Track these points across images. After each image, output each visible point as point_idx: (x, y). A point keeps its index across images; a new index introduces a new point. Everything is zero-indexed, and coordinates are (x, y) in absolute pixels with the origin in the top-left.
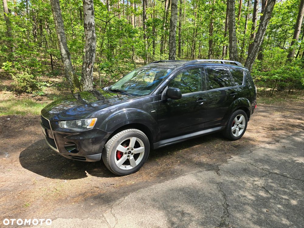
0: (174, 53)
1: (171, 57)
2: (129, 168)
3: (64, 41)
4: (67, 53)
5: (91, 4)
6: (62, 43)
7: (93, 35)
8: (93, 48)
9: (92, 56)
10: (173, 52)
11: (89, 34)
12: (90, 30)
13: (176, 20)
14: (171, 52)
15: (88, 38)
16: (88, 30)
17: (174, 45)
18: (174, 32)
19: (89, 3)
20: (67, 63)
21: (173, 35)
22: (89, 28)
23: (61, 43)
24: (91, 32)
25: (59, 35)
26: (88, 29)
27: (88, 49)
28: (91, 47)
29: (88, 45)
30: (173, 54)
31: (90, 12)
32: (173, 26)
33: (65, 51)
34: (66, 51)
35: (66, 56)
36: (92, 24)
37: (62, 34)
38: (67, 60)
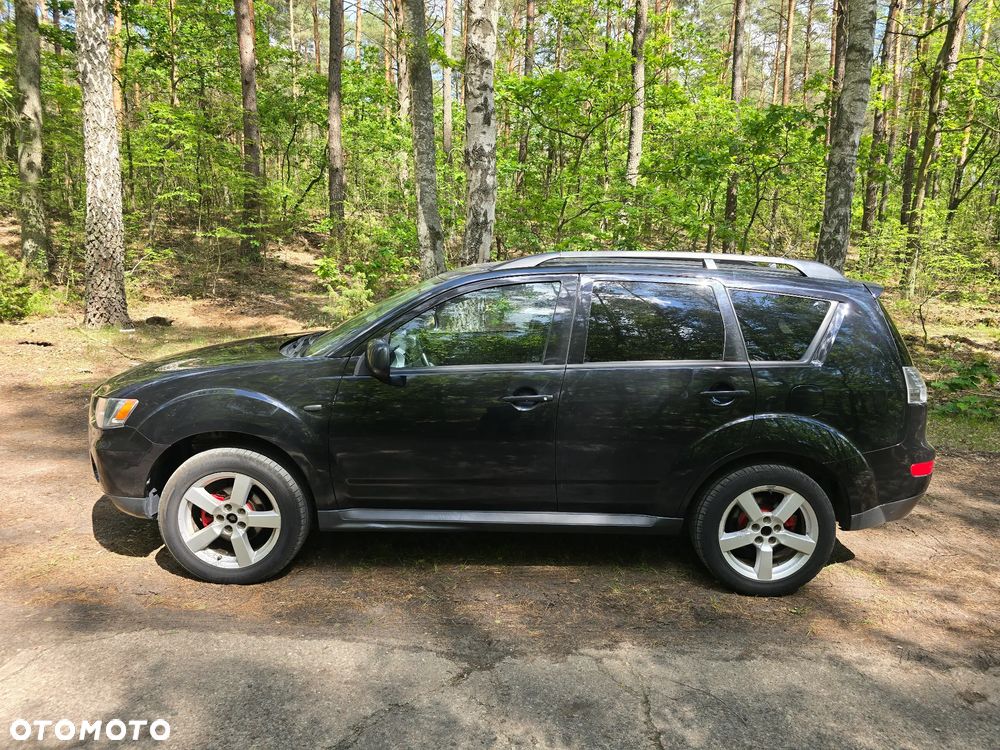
0: (840, 224)
1: (828, 240)
2: (227, 563)
3: (429, 201)
4: (430, 233)
5: (484, 94)
6: (423, 206)
7: (483, 181)
8: (482, 219)
9: (479, 242)
10: (836, 221)
11: (474, 178)
12: (476, 167)
13: (859, 103)
14: (827, 223)
15: (471, 191)
16: (471, 169)
17: (842, 196)
18: (849, 149)
19: (478, 92)
20: (429, 260)
21: (843, 159)
22: (475, 161)
23: (420, 207)
24: (480, 172)
25: (417, 185)
26: (472, 164)
27: (469, 221)
28: (476, 215)
29: (471, 209)
30: (837, 231)
31: (480, 116)
32: (845, 125)
33: (426, 228)
34: (431, 228)
35: (428, 243)
36: (482, 149)
37: (424, 183)
38: (430, 253)
